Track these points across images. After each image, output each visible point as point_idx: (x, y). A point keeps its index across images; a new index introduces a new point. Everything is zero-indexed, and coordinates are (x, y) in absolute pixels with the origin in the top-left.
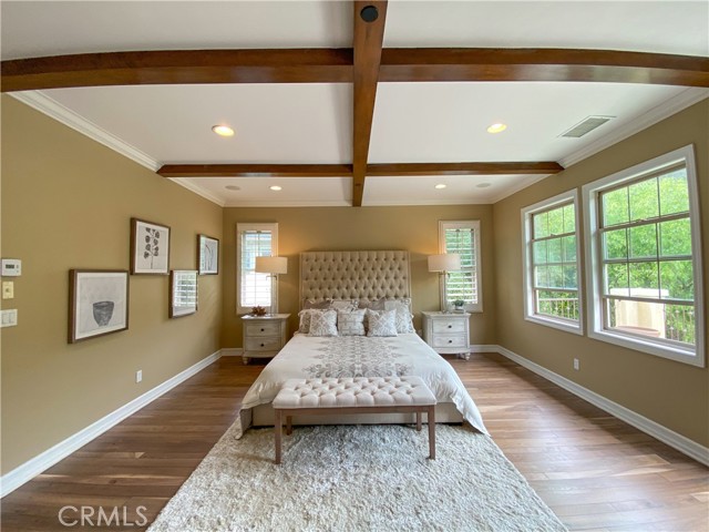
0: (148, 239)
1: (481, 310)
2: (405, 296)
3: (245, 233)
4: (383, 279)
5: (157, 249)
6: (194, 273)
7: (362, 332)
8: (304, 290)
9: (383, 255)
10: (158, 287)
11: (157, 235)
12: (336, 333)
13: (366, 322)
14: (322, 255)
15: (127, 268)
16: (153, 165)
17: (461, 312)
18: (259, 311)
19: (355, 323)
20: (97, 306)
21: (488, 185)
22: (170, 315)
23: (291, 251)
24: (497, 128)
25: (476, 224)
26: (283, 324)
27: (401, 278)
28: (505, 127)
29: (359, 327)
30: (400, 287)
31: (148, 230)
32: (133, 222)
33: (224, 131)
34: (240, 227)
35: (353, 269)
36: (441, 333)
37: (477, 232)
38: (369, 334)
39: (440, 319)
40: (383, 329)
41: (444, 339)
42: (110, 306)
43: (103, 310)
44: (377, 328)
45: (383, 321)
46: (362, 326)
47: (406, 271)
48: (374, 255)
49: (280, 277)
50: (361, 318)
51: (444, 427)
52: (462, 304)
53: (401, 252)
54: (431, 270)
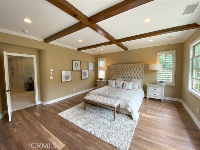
0: (76, 64)
2: (141, 78)
3: (100, 61)
4: (134, 72)
5: (78, 66)
6: (87, 71)
7: (121, 87)
8: (111, 75)
9: (134, 65)
10: (79, 73)
11: (78, 63)
12: (114, 86)
14: (116, 65)
15: (72, 70)
16: (76, 49)
17: (162, 85)
18: (101, 79)
19: (119, 84)
20: (66, 77)
21: (173, 36)
22: (82, 79)
23: (108, 65)
24: (147, 21)
25: (174, 52)
26: (105, 83)
27: (140, 72)
30: (139, 75)
31: (76, 62)
32: (72, 61)
33: (80, 41)
34: (98, 59)
35: (124, 69)
36: (152, 91)
37: (175, 55)
39: (151, 86)
40: (127, 87)
41: (152, 93)
42: (68, 76)
43: (67, 77)
44: (125, 87)
45: (127, 85)
46: (122, 86)
47: (142, 70)
48: (131, 65)
49: (105, 71)
50: (122, 83)
52: (162, 82)
53: (141, 64)
54: (150, 69)
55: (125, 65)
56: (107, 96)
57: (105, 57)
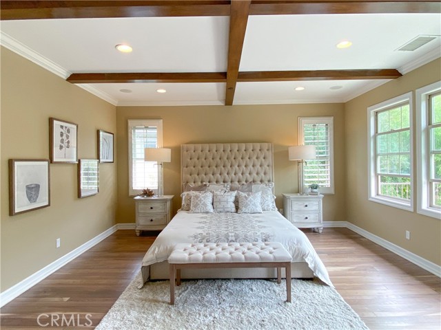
0: (62, 135)
1: (332, 192)
2: (269, 181)
3: (135, 128)
4: (251, 167)
5: (68, 142)
6: (95, 162)
7: (234, 210)
8: (185, 176)
9: (250, 146)
10: (69, 173)
11: (68, 131)
12: (212, 210)
13: (236, 202)
14: (199, 146)
15: (47, 157)
16: (64, 74)
17: (316, 194)
18: (148, 193)
19: (227, 202)
20: (29, 188)
21: (340, 87)
22: (79, 195)
23: (174, 144)
24: (344, 45)
25: (330, 120)
26: (168, 204)
27: (266, 166)
28: (351, 44)
29: (232, 206)
30: (265, 174)
31: (62, 127)
32: (51, 121)
33: (125, 49)
34: (131, 123)
35: (225, 158)
36: (299, 211)
37: (331, 127)
38: (239, 211)
39: (298, 199)
40: (251, 208)
41: (301, 216)
42: (37, 187)
43: (33, 191)
44: (246, 207)
45: (251, 201)
46: (233, 205)
47: (270, 160)
48: (243, 146)
49: (164, 165)
50: (233, 199)
51: (299, 281)
52: (316, 187)
53: (266, 144)
54: (291, 159)
55: (228, 147)
56: (234, 239)
57: (158, 118)
